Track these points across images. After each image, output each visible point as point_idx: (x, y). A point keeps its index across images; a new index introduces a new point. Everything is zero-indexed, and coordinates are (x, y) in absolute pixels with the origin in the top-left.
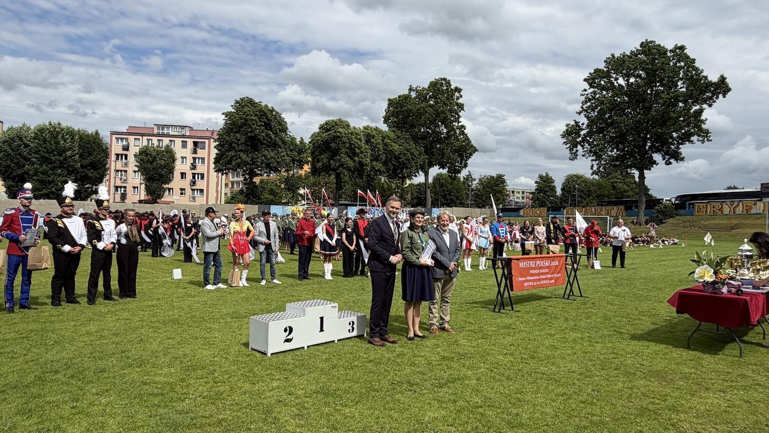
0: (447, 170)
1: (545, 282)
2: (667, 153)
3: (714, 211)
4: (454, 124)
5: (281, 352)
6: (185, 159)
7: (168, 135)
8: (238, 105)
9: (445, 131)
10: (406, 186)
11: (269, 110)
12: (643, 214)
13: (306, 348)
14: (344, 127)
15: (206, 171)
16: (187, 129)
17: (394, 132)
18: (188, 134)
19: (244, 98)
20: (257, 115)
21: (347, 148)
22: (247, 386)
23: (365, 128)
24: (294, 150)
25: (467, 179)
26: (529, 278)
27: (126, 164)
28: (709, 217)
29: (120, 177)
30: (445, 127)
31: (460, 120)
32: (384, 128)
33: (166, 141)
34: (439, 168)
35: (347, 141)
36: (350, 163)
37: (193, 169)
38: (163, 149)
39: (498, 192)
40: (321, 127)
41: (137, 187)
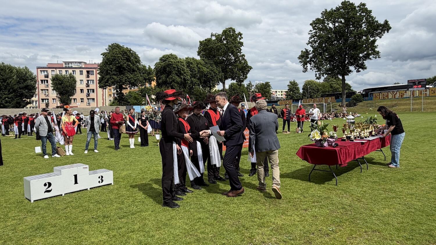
2: (357, 66)
3: (383, 97)
4: (238, 54)
6: (82, 81)
7: (72, 68)
8: (110, 48)
9: (233, 58)
11: (128, 50)
12: (345, 101)
14: (174, 59)
15: (95, 88)
16: (83, 64)
17: (203, 60)
18: (83, 67)
19: (114, 44)
20: (121, 54)
23: (187, 58)
24: (145, 73)
25: (249, 85)
27: (47, 86)
28: (381, 100)
29: (44, 93)
30: (233, 56)
31: (241, 52)
32: (198, 58)
34: (231, 80)
35: (176, 66)
36: (178, 79)
37: (87, 87)
38: (68, 76)
39: (266, 92)
40: (161, 59)
41: (55, 99)
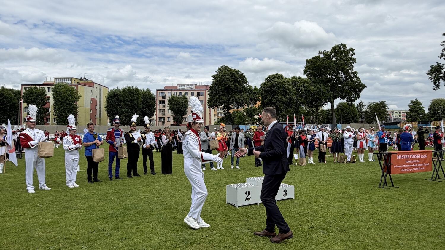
0: (346, 100)
1: (417, 169)
4: (350, 71)
5: (244, 206)
7: (184, 90)
8: (220, 70)
9: (344, 76)
10: (319, 111)
11: (236, 72)
13: (258, 204)
14: (280, 78)
16: (194, 85)
17: (310, 79)
18: (194, 88)
19: (223, 66)
20: (230, 75)
21: (282, 90)
22: (225, 224)
23: (293, 78)
24: (251, 93)
25: (360, 105)
26: (405, 166)
27: (164, 106)
29: (161, 112)
30: (343, 74)
31: (353, 69)
32: (305, 77)
33: (183, 92)
34: (341, 99)
35: (282, 86)
36: (284, 100)
38: (182, 97)
39: (382, 113)
40: (266, 79)
41: (170, 118)
